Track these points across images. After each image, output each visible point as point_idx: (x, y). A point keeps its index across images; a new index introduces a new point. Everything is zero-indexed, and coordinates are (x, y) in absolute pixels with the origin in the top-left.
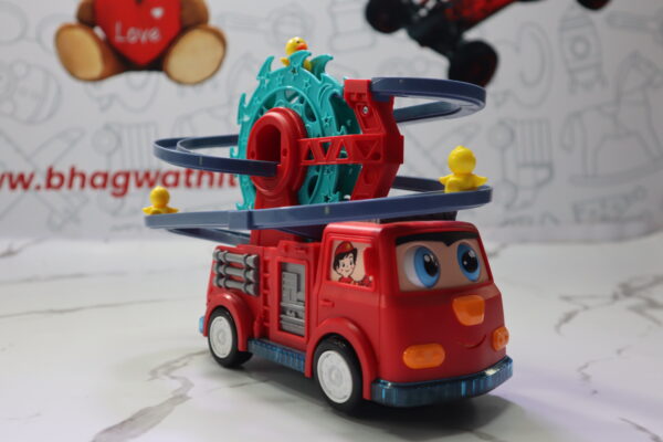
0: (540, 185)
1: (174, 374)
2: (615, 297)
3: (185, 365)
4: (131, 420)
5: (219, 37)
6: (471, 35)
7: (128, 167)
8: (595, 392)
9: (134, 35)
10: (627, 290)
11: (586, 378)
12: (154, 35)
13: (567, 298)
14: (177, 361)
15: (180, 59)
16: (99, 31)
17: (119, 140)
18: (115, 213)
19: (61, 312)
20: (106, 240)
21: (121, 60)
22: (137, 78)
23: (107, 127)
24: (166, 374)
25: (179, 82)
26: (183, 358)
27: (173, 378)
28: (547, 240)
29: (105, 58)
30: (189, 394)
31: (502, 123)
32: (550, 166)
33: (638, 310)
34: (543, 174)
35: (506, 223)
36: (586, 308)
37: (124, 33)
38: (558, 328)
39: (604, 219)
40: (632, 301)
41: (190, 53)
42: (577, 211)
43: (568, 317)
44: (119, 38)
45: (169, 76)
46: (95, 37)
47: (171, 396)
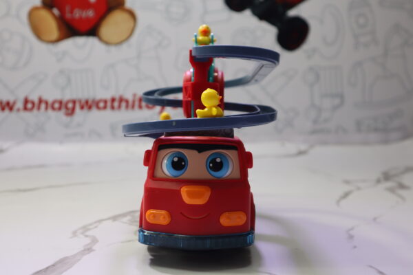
0: (335, 108)
1: (87, 233)
2: (378, 181)
3: (96, 227)
4: (53, 265)
5: (132, 15)
6: (292, 13)
7: (74, 97)
8: (355, 247)
9: (78, 14)
10: (387, 177)
11: (351, 237)
12: (91, 13)
13: (347, 182)
14: (91, 225)
15: (107, 29)
16: (56, 11)
17: (69, 80)
18: (67, 126)
19: (25, 191)
20: (61, 142)
21: (70, 29)
22: (80, 40)
23: (62, 72)
24: (82, 233)
25: (107, 43)
26: (96, 222)
27: (87, 236)
28: (339, 143)
29: (60, 28)
30: (94, 248)
31: (311, 69)
32: (341, 96)
33: (392, 190)
34: (337, 101)
35: (314, 132)
36: (359, 189)
37: (72, 12)
38: (338, 202)
39: (376, 130)
40: (389, 184)
41: (114, 24)
42: (359, 125)
43: (346, 195)
44: (68, 15)
45: (101, 39)
46: (53, 14)
47: (83, 249)
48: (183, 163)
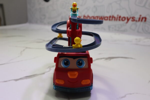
48: (68, 63)
